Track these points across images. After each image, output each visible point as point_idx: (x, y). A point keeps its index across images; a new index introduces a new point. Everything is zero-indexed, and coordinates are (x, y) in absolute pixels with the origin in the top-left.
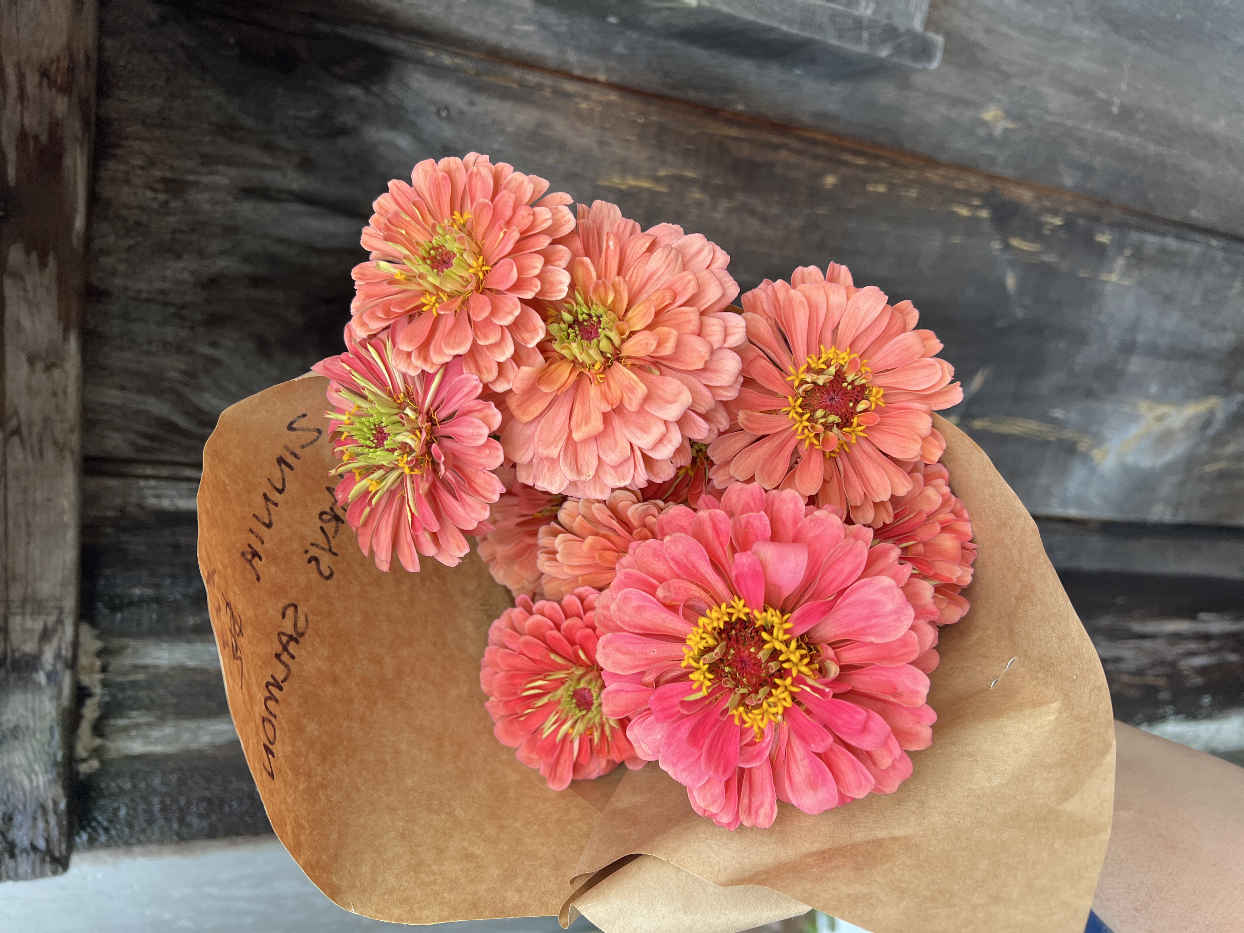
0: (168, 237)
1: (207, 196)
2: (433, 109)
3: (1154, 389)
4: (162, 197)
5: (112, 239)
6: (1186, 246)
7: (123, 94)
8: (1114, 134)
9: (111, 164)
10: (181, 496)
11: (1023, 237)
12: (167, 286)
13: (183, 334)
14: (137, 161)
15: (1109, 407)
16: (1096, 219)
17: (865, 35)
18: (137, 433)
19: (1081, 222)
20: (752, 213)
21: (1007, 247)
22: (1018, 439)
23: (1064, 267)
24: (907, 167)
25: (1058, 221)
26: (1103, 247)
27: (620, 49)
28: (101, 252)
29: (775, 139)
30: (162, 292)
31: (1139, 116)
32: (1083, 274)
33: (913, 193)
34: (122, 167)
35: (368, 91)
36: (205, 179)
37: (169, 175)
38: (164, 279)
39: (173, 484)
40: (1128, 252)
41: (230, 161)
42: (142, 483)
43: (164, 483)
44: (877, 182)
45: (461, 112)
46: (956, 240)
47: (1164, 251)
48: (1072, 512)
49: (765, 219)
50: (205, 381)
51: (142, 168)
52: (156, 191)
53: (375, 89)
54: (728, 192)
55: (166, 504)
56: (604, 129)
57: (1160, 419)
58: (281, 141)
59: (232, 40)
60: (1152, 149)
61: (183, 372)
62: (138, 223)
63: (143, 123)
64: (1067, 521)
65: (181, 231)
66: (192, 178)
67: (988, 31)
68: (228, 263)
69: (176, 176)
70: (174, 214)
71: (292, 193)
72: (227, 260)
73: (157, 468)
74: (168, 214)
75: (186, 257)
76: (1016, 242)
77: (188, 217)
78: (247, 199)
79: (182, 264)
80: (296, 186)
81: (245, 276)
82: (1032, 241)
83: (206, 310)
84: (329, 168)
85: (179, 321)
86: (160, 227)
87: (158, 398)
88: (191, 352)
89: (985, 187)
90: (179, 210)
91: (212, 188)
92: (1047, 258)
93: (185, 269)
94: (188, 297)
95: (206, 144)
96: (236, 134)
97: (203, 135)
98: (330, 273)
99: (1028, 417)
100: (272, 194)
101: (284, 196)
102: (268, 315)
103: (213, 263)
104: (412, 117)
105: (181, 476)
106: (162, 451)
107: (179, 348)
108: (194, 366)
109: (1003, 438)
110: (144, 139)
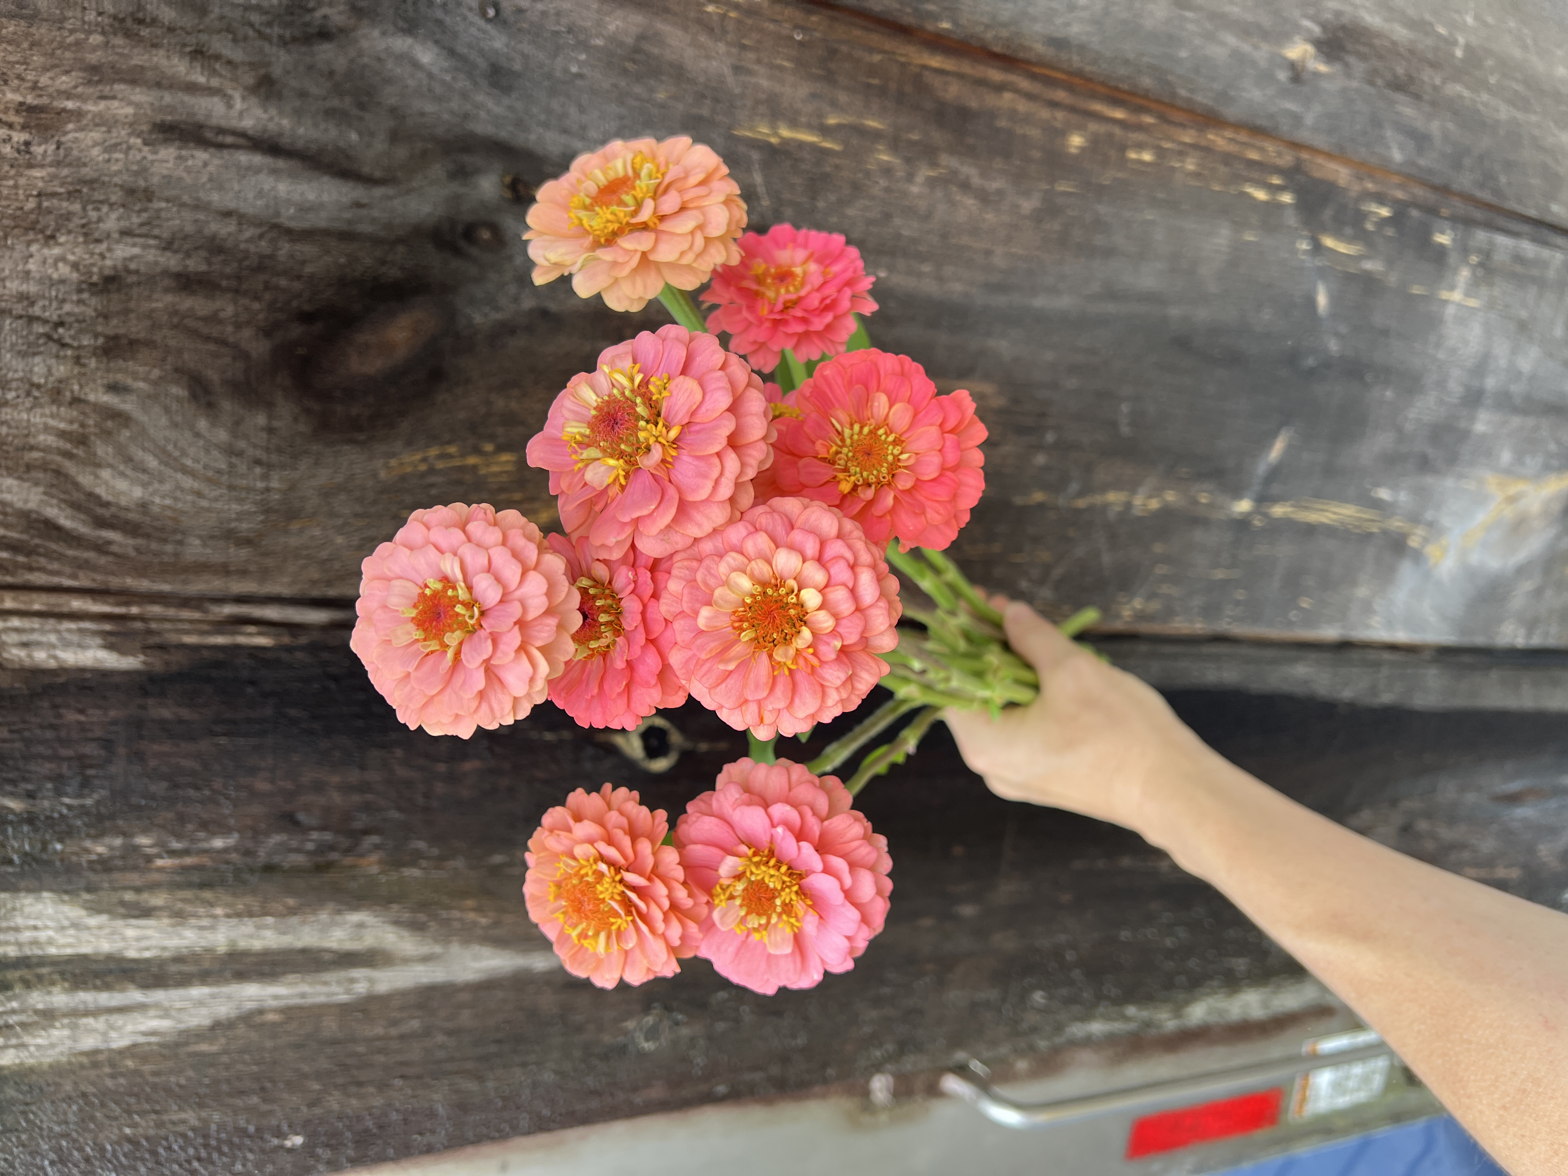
0: (31, 204)
1: (96, 135)
3: (1506, 457)
4: (18, 137)
6: (1546, 253)
8: (1458, 88)
10: (67, 645)
11: (1338, 235)
12: (32, 288)
13: (61, 370)
15: (1449, 482)
16: (1432, 211)
19: (1415, 213)
20: (965, 186)
21: (1317, 248)
22: (1330, 531)
23: (1393, 279)
24: (1182, 126)
25: (1385, 212)
26: (1441, 253)
29: (995, 75)
30: (23, 297)
31: (1490, 62)
32: (1416, 290)
33: (1190, 165)
36: (91, 107)
37: (31, 99)
38: (26, 275)
39: (51, 623)
40: (1474, 259)
41: (134, 77)
43: (36, 623)
44: (1140, 146)
46: (1249, 237)
47: (1518, 258)
48: (1401, 636)
49: (984, 197)
50: (103, 450)
54: (929, 153)
55: (40, 656)
56: (743, 47)
57: (1512, 500)
58: (221, 45)
60: (1505, 113)
61: (62, 434)
64: (1393, 647)
65: (54, 195)
66: (70, 105)
68: (136, 251)
69: (45, 100)
70: (42, 166)
71: (243, 134)
72: (134, 245)
73: (24, 597)
74: (30, 166)
75: (62, 239)
76: (1329, 242)
77: (65, 172)
78: (166, 141)
79: (57, 251)
80: (248, 124)
81: (166, 273)
82: (1350, 240)
83: (100, 329)
84: (303, 94)
85: (54, 348)
86: (16, 186)
87: (20, 478)
88: (76, 401)
89: (1287, 159)
90: (49, 160)
91: (105, 122)
92: (1368, 265)
93: (62, 259)
94: (67, 307)
95: (94, 49)
96: (145, 32)
97: (89, 32)
98: (309, 269)
99: (1343, 499)
100: (209, 135)
101: (229, 139)
102: (208, 339)
103: (109, 250)
104: (439, 14)
105: (65, 609)
106: (31, 569)
107: (56, 394)
108: (83, 425)
109: (1311, 530)
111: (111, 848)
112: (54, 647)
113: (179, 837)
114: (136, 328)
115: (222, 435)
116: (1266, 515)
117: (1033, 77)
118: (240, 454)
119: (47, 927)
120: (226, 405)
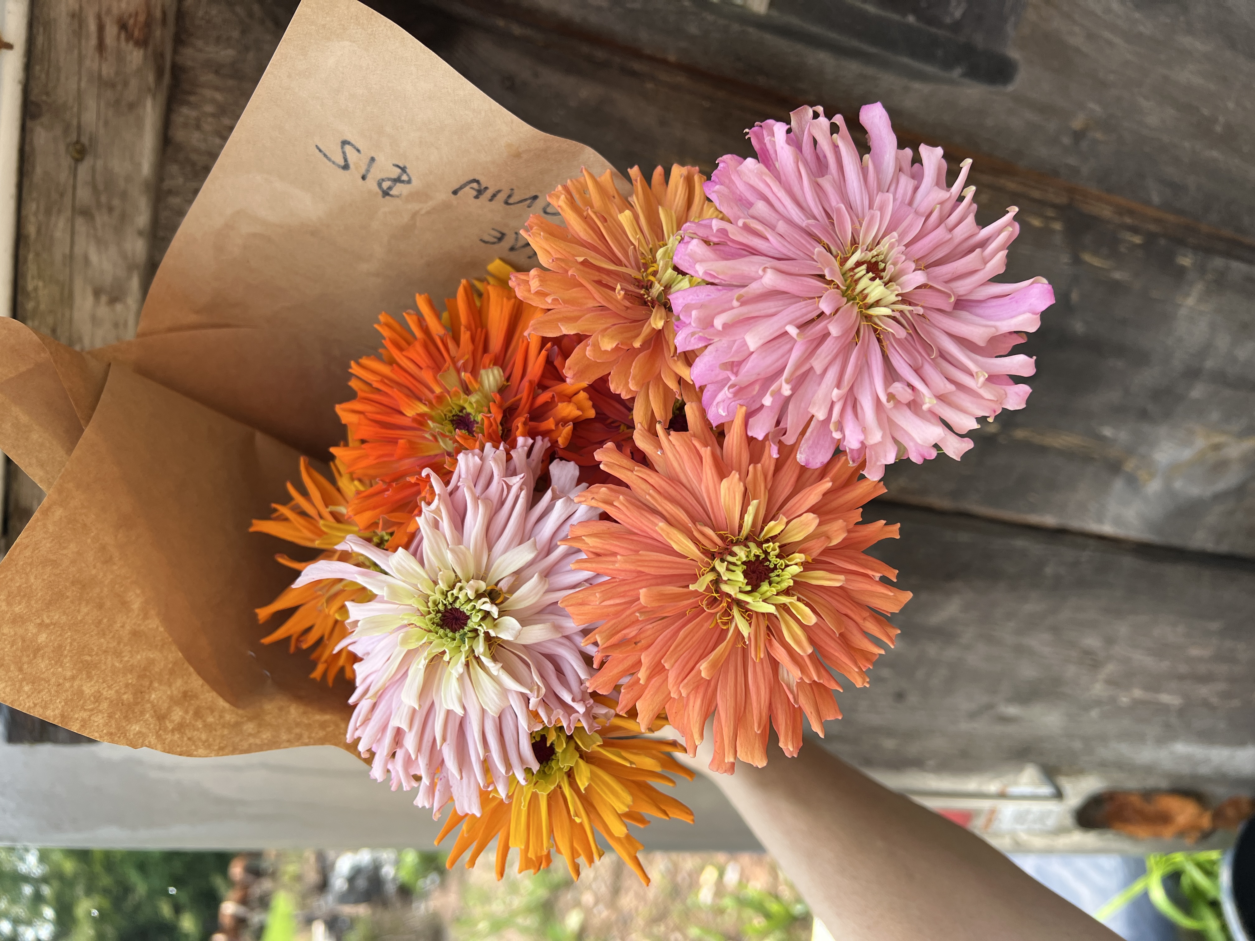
3: (1214, 416)
5: (180, 181)
7: (200, 43)
8: (1215, 154)
9: (185, 110)
11: (1096, 253)
15: (1163, 430)
16: (1179, 241)
17: (940, 53)
19: (1162, 242)
21: (1077, 260)
22: (1058, 452)
23: (1137, 285)
25: (1137, 240)
26: (1181, 272)
27: (693, 29)
28: (170, 192)
31: (1245, 137)
32: (1155, 294)
34: (194, 114)
40: (1210, 276)
46: (1024, 249)
47: (1249, 279)
48: (1107, 530)
56: (667, 110)
57: (1217, 447)
63: (217, 72)
64: (1101, 538)
67: (1091, 37)
76: (1087, 257)
82: (1106, 257)
89: (1061, 200)
92: (1117, 275)
99: (1074, 432)
109: (1045, 450)
110: (217, 89)
116: (1009, 438)
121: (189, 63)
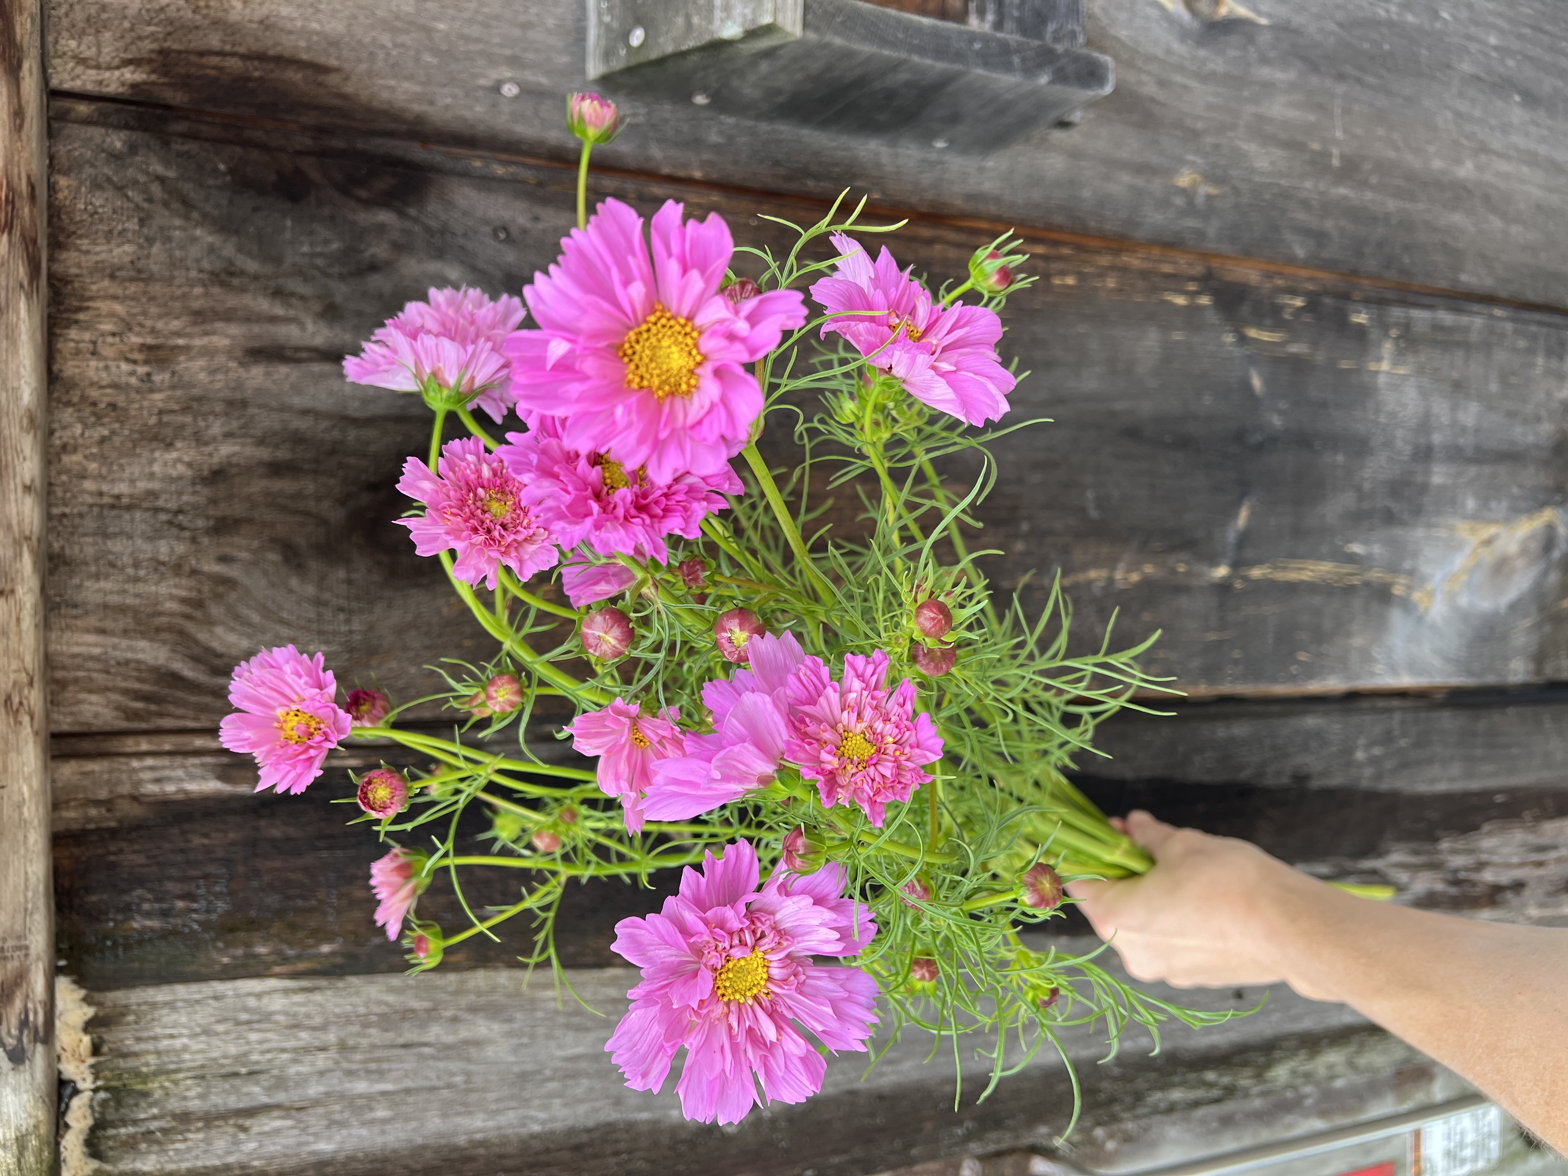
0: (153, 420)
1: (201, 363)
2: (487, 230)
3: (1471, 504)
4: (142, 370)
5: (78, 429)
6: (1464, 320)
7: (84, 244)
8: (1342, 191)
9: (73, 333)
10: (192, 777)
11: (1260, 326)
12: (155, 485)
13: (181, 548)
14: (107, 327)
15: (1419, 533)
16: (1345, 296)
17: (1016, 60)
18: (125, 692)
19: (1328, 301)
21: (1243, 340)
22: (1312, 587)
23: (1320, 357)
24: (1098, 252)
25: (1299, 302)
26: (1361, 332)
27: (714, 137)
30: (150, 494)
31: (1367, 166)
32: (1344, 365)
33: (1111, 283)
34: (87, 336)
35: (402, 214)
36: (197, 342)
37: (150, 341)
38: (152, 476)
39: (178, 760)
40: (1394, 333)
41: (229, 316)
42: (135, 763)
43: (165, 761)
44: (1063, 273)
45: (524, 231)
46: (1177, 336)
47: (1437, 327)
48: (1406, 681)
50: (216, 610)
51: (114, 334)
52: (135, 362)
53: (412, 212)
55: (170, 788)
57: (1488, 542)
58: (295, 285)
59: (222, 167)
60: (1392, 205)
61: (184, 601)
62: (113, 406)
63: (112, 277)
64: (1402, 694)
65: (172, 411)
66: (181, 342)
67: (1162, 83)
68: (236, 448)
69: (160, 341)
70: (160, 390)
71: (314, 350)
72: (235, 444)
73: (156, 739)
74: (152, 391)
75: (179, 444)
76: (1252, 333)
77: (179, 393)
78: (256, 362)
79: (174, 455)
80: (319, 341)
81: (261, 463)
82: (1273, 328)
83: (211, 513)
84: (359, 314)
85: (175, 531)
86: (141, 408)
87: (152, 640)
88: (194, 572)
89: (1198, 269)
90: (166, 385)
91: (208, 352)
92: (1294, 349)
93: (179, 460)
94: (185, 498)
95: (197, 298)
96: (236, 282)
97: (192, 286)
98: (373, 448)
99: (1320, 558)
100: (289, 353)
101: (305, 355)
102: (296, 512)
103: (216, 450)
104: (461, 241)
105: (190, 748)
106: (160, 715)
107: (177, 568)
108: (199, 591)
109: (1292, 588)
110: (115, 298)
111: (234, 957)
112: (181, 780)
113: (290, 944)
114: (238, 509)
115: (310, 590)
116: (1246, 579)
117: (959, 229)
118: (326, 604)
119: (181, 1035)
120: (313, 565)
121: (74, 271)
